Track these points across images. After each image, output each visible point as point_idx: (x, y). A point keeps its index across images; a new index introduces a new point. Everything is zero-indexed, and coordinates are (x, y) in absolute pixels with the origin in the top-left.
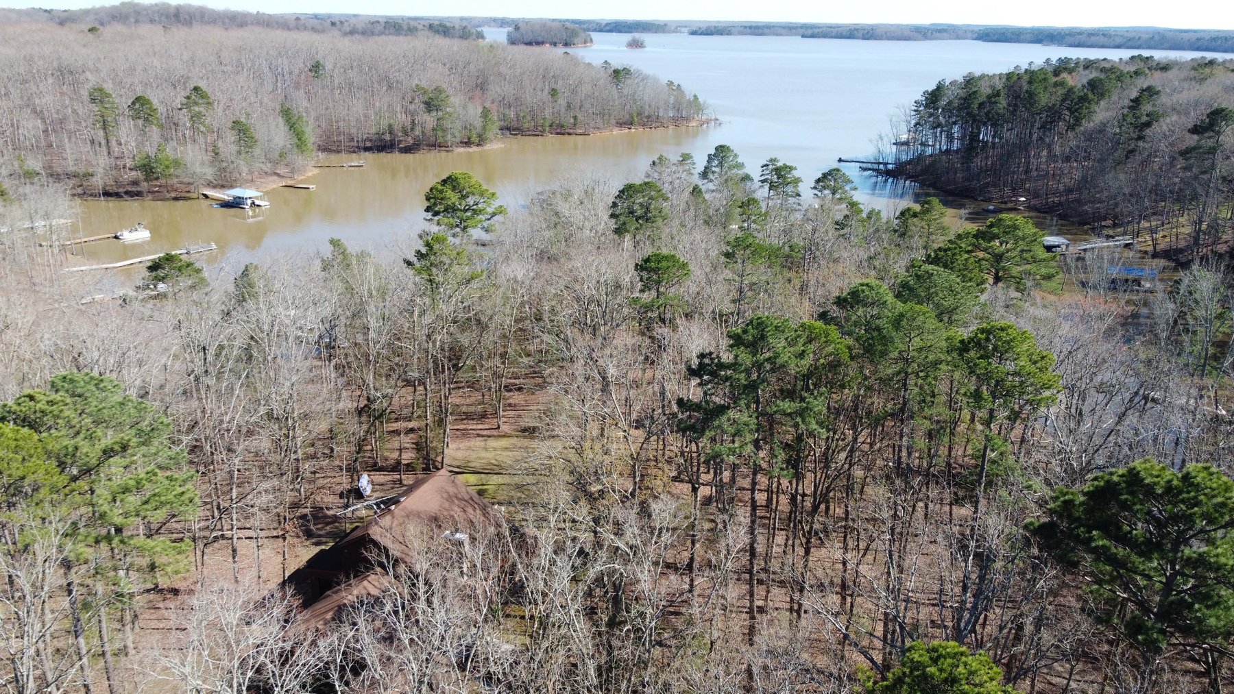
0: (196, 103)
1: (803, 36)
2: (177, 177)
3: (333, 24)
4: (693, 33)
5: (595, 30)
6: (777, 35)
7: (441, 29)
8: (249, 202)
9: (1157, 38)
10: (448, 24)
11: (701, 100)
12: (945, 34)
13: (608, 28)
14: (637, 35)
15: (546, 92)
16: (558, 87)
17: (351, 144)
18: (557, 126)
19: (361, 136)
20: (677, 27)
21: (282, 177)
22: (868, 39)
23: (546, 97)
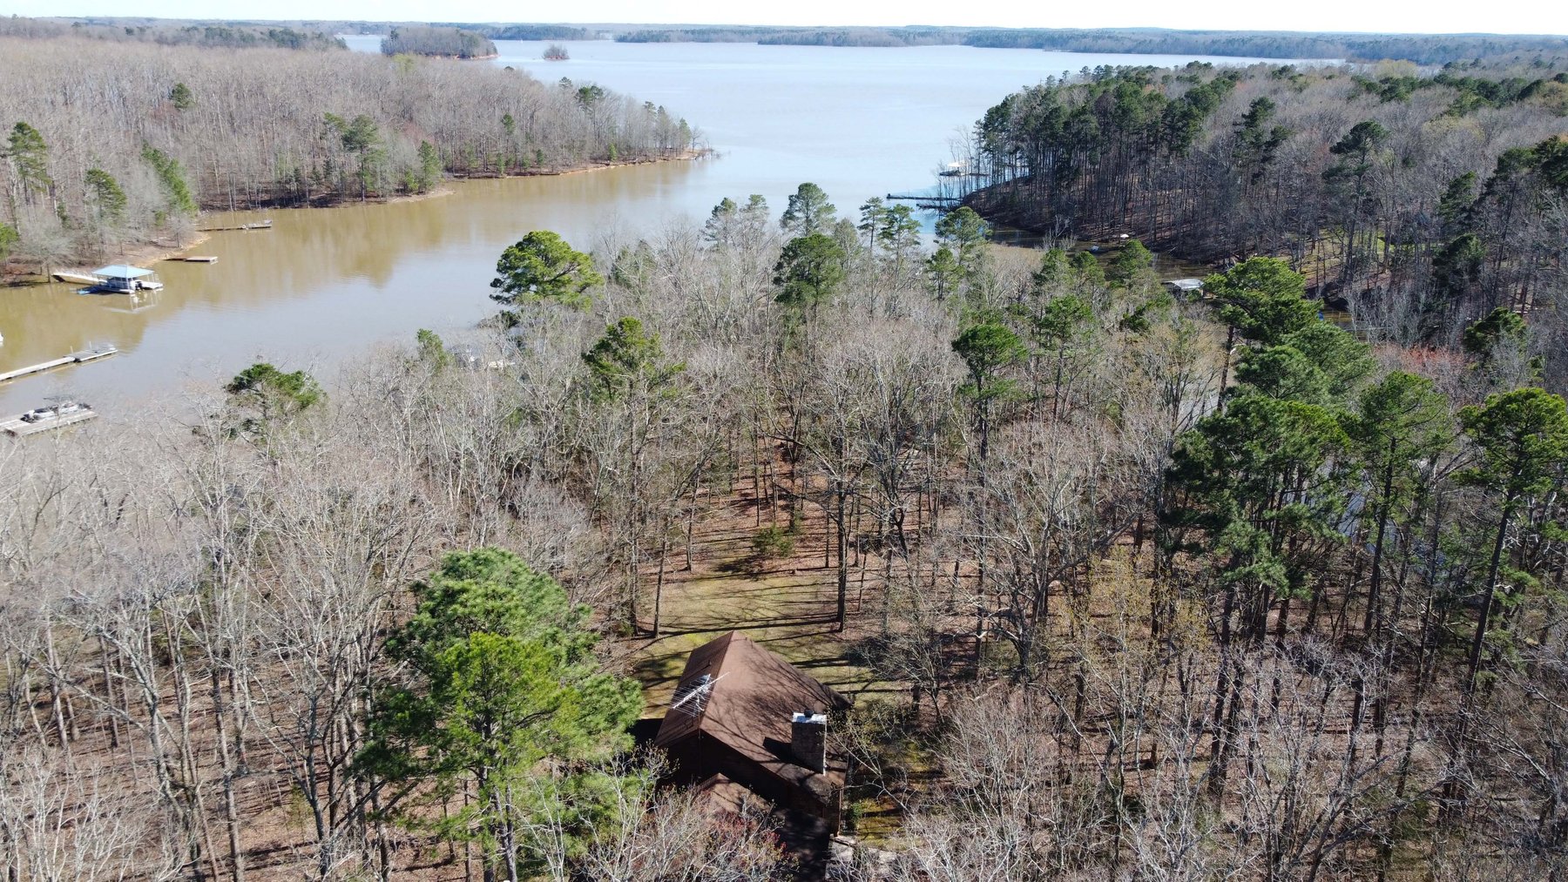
0: (27, 148)
1: (760, 43)
2: (11, 252)
3: (129, 32)
4: (622, 40)
5: (500, 38)
6: (727, 41)
7: (286, 37)
8: (133, 284)
9: (1169, 41)
10: (296, 31)
11: (691, 126)
12: (929, 38)
13: (509, 34)
14: (557, 44)
15: (497, 121)
16: (512, 113)
17: (242, 197)
18: (515, 164)
19: (255, 186)
20: (599, 32)
21: (162, 247)
22: (839, 45)
23: (497, 127)
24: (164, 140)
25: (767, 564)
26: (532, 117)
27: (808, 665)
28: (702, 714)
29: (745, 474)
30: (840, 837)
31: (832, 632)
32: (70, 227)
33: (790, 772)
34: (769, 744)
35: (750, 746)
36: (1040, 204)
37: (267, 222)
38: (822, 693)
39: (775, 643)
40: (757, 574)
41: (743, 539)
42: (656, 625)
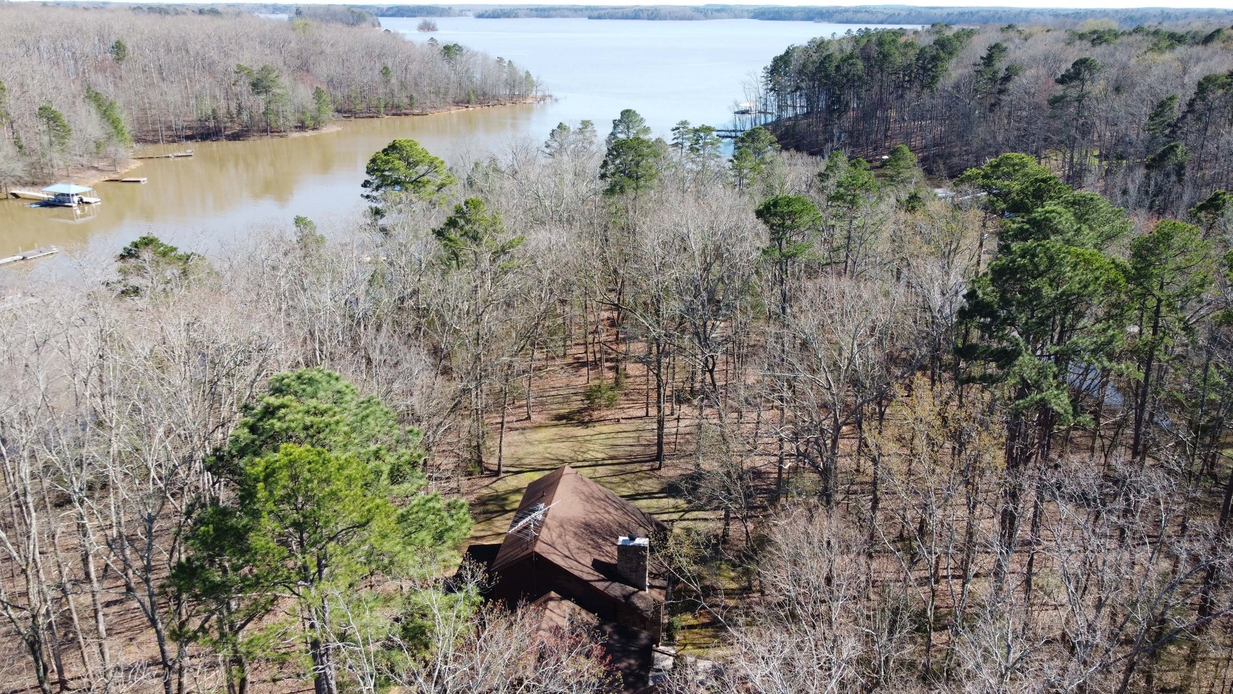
1: (590, 18)
4: (480, 16)
5: (383, 15)
6: (563, 16)
8: (76, 199)
9: (913, 14)
11: (534, 77)
12: (724, 14)
13: (390, 13)
14: (428, 19)
15: (377, 72)
16: (390, 66)
17: (170, 133)
18: (392, 107)
19: (180, 124)
20: (462, 11)
21: (102, 171)
22: (653, 19)
23: (378, 77)
24: (104, 85)
25: (596, 414)
26: (406, 69)
27: (632, 497)
28: (536, 538)
29: (577, 341)
30: (661, 648)
31: (652, 470)
32: (25, 154)
33: (616, 589)
34: (597, 565)
35: (580, 567)
36: (817, 133)
37: (189, 152)
38: (643, 520)
39: (603, 480)
40: (588, 422)
41: (575, 394)
42: (499, 465)
